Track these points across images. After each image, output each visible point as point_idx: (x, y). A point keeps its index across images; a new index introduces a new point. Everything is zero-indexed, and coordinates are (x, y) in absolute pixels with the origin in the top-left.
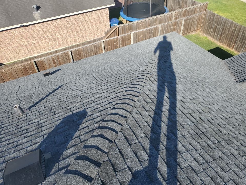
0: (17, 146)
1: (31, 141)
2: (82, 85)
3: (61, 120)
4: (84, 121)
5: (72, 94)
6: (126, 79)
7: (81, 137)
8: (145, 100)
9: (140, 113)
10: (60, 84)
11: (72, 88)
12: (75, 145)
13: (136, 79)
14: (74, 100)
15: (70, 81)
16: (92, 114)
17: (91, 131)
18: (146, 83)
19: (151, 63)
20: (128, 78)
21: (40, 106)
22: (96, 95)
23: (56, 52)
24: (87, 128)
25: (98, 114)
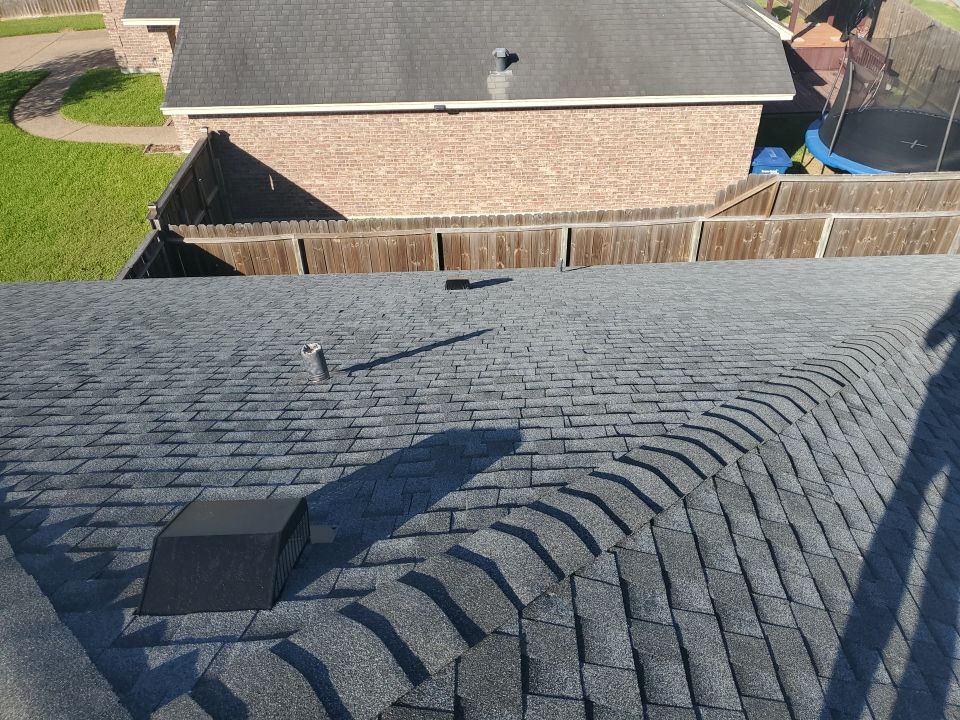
0: (255, 469)
1: (302, 469)
2: (550, 348)
3: (426, 437)
4: (497, 464)
5: (502, 366)
6: (725, 371)
7: (457, 515)
8: (771, 476)
9: (726, 515)
10: (482, 325)
11: (514, 347)
12: (426, 534)
13: (767, 383)
14: (501, 388)
15: (519, 323)
16: (536, 453)
17: (502, 506)
18: (805, 412)
19: (861, 342)
20: (735, 371)
21: (385, 372)
22: (584, 394)
23: (519, 220)
24: (496, 491)
25: (556, 459)
